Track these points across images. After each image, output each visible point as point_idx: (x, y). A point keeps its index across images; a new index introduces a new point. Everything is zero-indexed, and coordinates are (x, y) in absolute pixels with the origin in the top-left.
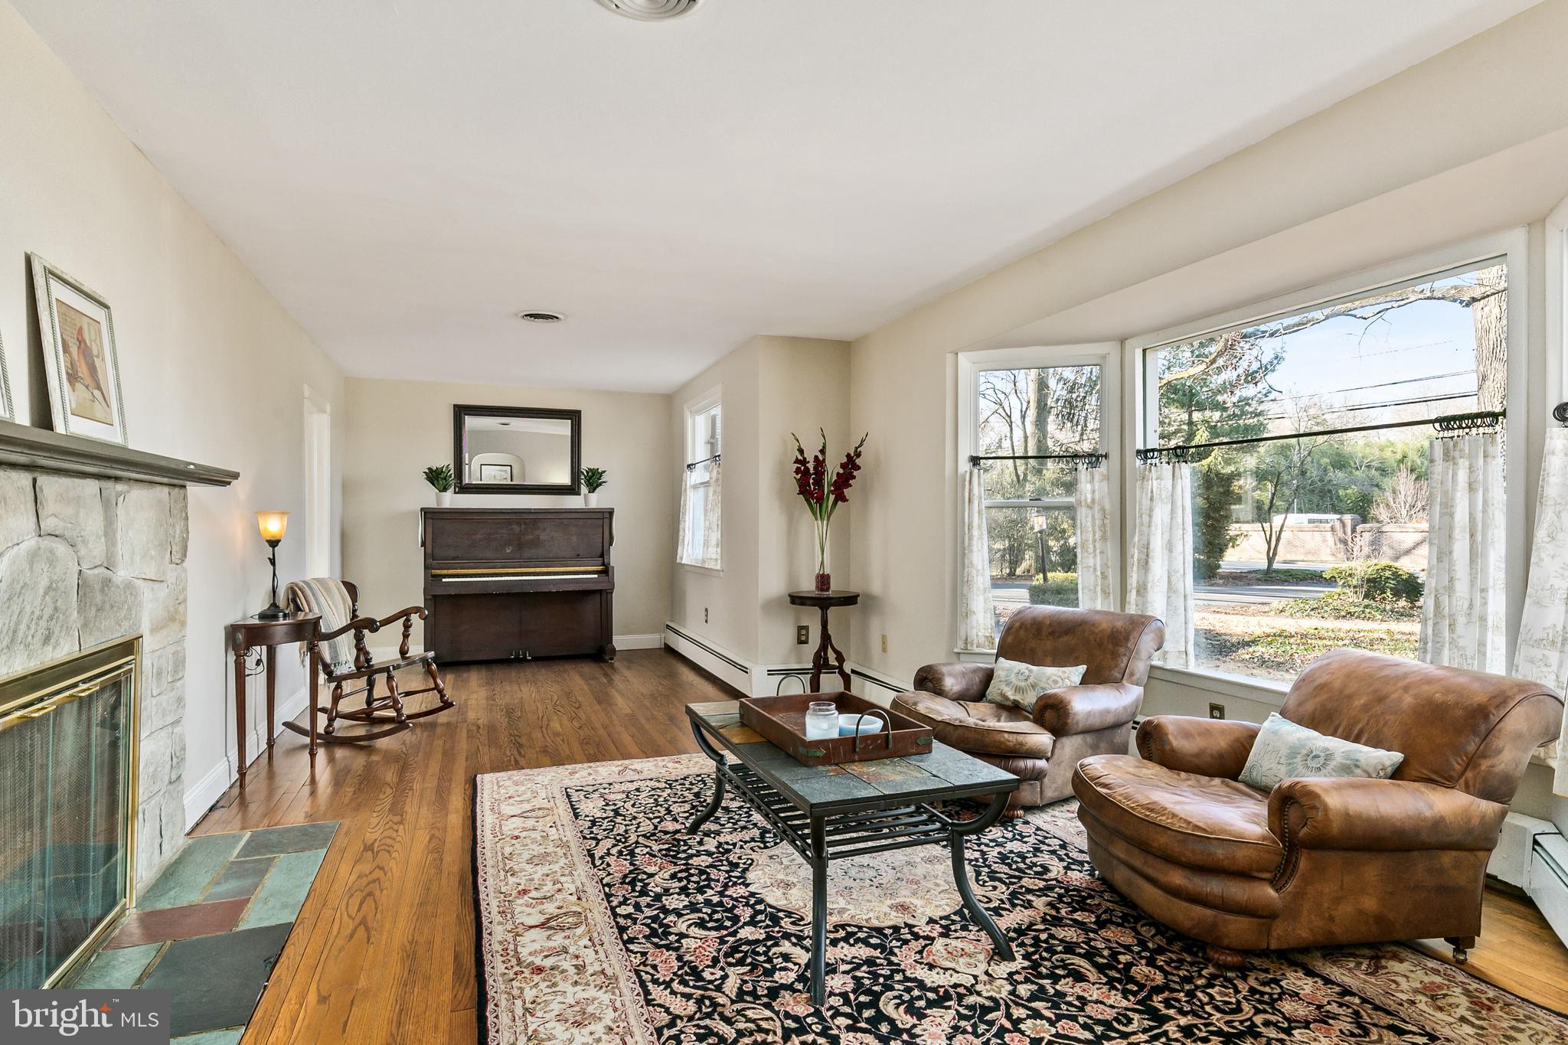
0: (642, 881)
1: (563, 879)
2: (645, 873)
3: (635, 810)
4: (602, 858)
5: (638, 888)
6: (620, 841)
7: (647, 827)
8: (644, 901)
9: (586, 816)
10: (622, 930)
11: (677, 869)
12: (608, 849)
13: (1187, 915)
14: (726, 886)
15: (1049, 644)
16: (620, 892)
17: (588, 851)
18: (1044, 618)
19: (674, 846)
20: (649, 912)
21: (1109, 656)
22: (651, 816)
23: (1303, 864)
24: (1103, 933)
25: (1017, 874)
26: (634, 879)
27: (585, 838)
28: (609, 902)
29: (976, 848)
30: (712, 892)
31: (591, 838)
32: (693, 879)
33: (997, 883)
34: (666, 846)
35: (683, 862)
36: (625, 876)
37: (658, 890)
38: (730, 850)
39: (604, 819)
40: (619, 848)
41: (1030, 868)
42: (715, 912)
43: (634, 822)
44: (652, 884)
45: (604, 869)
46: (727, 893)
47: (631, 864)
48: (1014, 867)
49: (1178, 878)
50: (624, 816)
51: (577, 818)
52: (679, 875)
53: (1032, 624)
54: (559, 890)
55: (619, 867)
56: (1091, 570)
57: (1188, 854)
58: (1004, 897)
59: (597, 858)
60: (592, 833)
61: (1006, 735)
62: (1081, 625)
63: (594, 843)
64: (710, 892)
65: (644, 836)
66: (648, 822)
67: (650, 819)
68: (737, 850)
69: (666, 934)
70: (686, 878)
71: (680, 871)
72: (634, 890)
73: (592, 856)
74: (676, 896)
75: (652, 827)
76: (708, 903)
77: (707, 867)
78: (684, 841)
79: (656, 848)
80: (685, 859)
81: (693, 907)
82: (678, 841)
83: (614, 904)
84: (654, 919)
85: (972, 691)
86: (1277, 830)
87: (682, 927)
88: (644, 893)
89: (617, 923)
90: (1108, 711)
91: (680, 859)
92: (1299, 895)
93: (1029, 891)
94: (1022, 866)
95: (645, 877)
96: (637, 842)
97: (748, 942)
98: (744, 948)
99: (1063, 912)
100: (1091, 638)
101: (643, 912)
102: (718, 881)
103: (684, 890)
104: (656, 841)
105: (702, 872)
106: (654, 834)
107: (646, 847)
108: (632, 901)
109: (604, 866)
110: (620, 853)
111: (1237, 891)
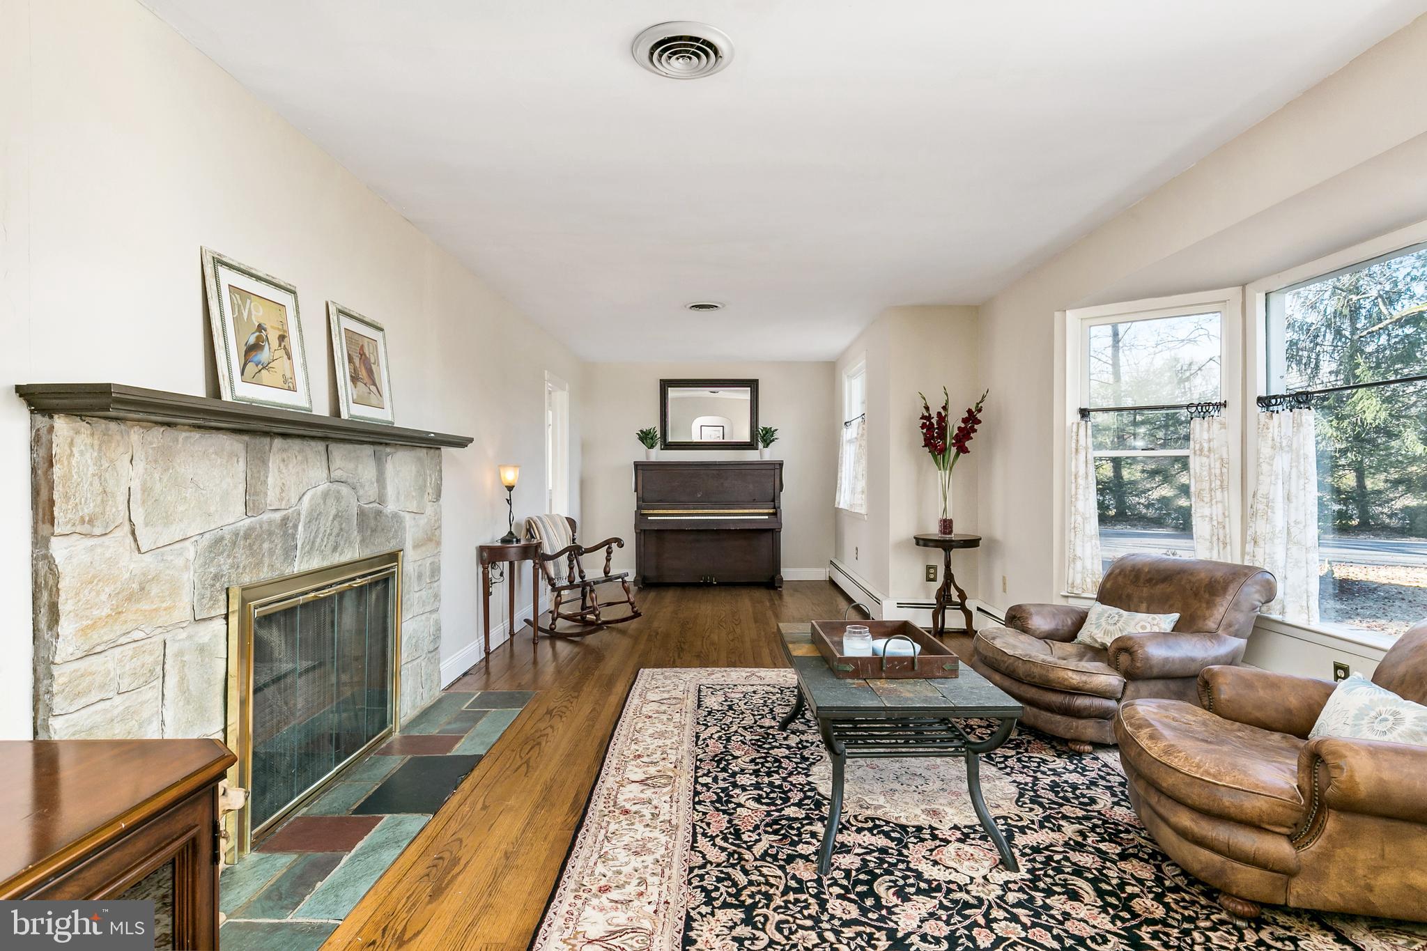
0: (726, 760)
1: (669, 751)
2: (732, 755)
3: (746, 707)
4: (705, 739)
5: (721, 766)
6: (723, 729)
7: (749, 721)
8: (722, 775)
9: (707, 707)
10: (696, 793)
11: (759, 755)
12: (712, 734)
13: (1200, 858)
14: (791, 774)
15: (1145, 591)
16: (706, 767)
17: (697, 733)
18: (1145, 564)
19: (764, 738)
20: (722, 784)
21: (1204, 605)
22: (756, 713)
23: (1332, 824)
24: (1122, 865)
25: (1061, 801)
26: (722, 759)
27: (698, 723)
28: (696, 772)
30: (777, 777)
31: (703, 724)
32: (767, 765)
33: (1036, 807)
34: (758, 737)
35: (766, 751)
36: (716, 756)
37: (737, 769)
38: (807, 747)
39: (718, 711)
40: (720, 734)
41: (1077, 798)
42: (773, 792)
43: (741, 716)
44: (734, 764)
45: (703, 748)
46: (789, 779)
47: (725, 747)
48: (1061, 795)
49: (1185, 819)
50: (735, 711)
51: (698, 708)
52: (758, 760)
53: (1131, 571)
54: (664, 759)
55: (715, 747)
56: (1207, 519)
57: (1195, 797)
58: (1036, 819)
59: (701, 738)
60: (705, 720)
61: (1070, 674)
62: (1179, 573)
63: (704, 727)
65: (743, 727)
66: (752, 717)
67: (754, 715)
68: (812, 748)
69: (728, 802)
70: (762, 763)
71: (759, 758)
72: (718, 767)
73: (698, 737)
74: (748, 776)
75: (753, 721)
76: (771, 784)
77: (783, 757)
78: (773, 735)
79: (748, 738)
80: (769, 749)
81: (757, 786)
82: (768, 734)
83: (699, 775)
84: (723, 790)
85: (1061, 632)
86: (1306, 787)
87: (742, 800)
88: (724, 770)
89: (695, 788)
91: (764, 748)
93: (1065, 817)
94: (1070, 795)
95: (731, 758)
96: (736, 732)
97: (789, 819)
98: (783, 822)
99: (1089, 841)
100: (1188, 586)
101: (717, 783)
102: (786, 769)
103: (756, 773)
104: (751, 732)
105: (776, 760)
106: (752, 727)
107: (742, 736)
108: (713, 775)
109: (704, 746)
110: (720, 738)
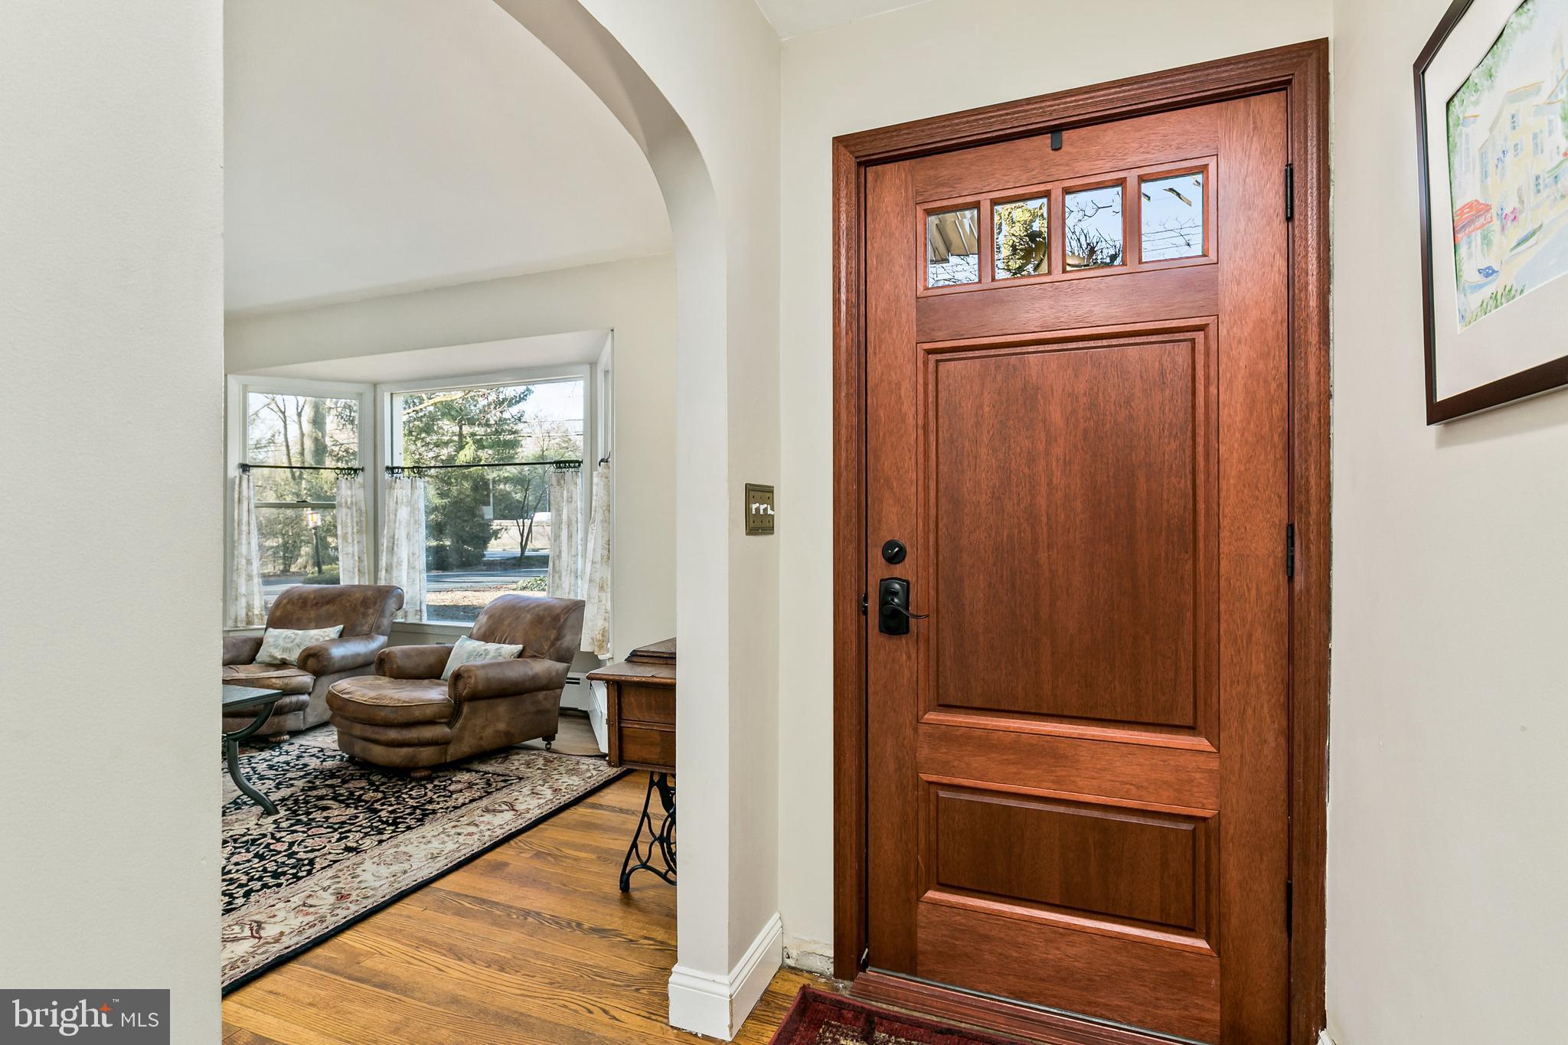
13: (398, 755)
15: (313, 614)
18: (309, 593)
21: (361, 616)
23: (466, 709)
24: (346, 786)
25: (282, 772)
29: (248, 766)
33: (265, 781)
41: (293, 767)
48: (280, 769)
49: (393, 734)
53: (298, 600)
56: (350, 556)
57: (399, 718)
58: (271, 787)
61: (274, 680)
62: (340, 596)
85: (242, 657)
86: (453, 696)
90: (358, 655)
92: (463, 728)
93: (291, 779)
94: (287, 768)
99: (318, 783)
100: (347, 604)
111: (428, 733)
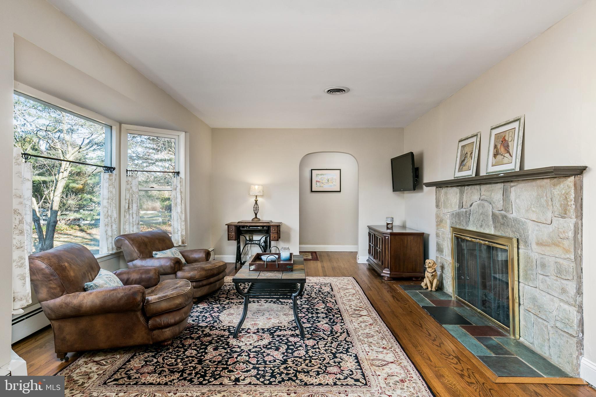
0: (330, 322)
1: (358, 327)
2: (329, 324)
3: (324, 356)
4: (344, 332)
5: (332, 320)
6: (336, 338)
7: (322, 344)
8: (332, 317)
9: (351, 355)
10: (339, 311)
11: (316, 324)
12: (341, 335)
14: (304, 317)
16: (338, 320)
17: (349, 336)
19: (314, 333)
20: (331, 314)
22: (317, 350)
26: (333, 323)
27: (351, 343)
28: (342, 318)
30: (309, 316)
31: (348, 342)
32: (313, 320)
34: (316, 333)
35: (313, 326)
36: (336, 324)
37: (326, 319)
38: (293, 328)
39: (342, 352)
40: (336, 335)
42: (312, 311)
43: (327, 348)
44: (327, 320)
45: (343, 328)
46: (305, 315)
47: (333, 328)
50: (331, 353)
51: (356, 355)
52: (317, 322)
54: (359, 324)
55: (337, 328)
59: (346, 332)
60: (348, 345)
63: (347, 339)
64: (310, 316)
65: (324, 339)
66: (320, 347)
67: (319, 348)
68: (291, 327)
69: (328, 309)
70: (315, 321)
71: (316, 323)
72: (334, 320)
73: (348, 333)
74: (321, 316)
75: (319, 343)
76: (312, 314)
77: (306, 323)
78: (308, 334)
79: (321, 333)
80: (312, 327)
81: (317, 313)
82: (311, 334)
83: (340, 318)
84: (330, 312)
87: (323, 310)
88: (331, 319)
89: (340, 313)
91: (314, 327)
95: (329, 323)
96: (328, 336)
97: (308, 305)
98: (310, 304)
101: (333, 314)
102: (305, 318)
103: (318, 317)
104: (320, 336)
105: (309, 322)
106: (320, 339)
107: (325, 334)
108: (335, 317)
109: (343, 329)
110: (336, 333)
